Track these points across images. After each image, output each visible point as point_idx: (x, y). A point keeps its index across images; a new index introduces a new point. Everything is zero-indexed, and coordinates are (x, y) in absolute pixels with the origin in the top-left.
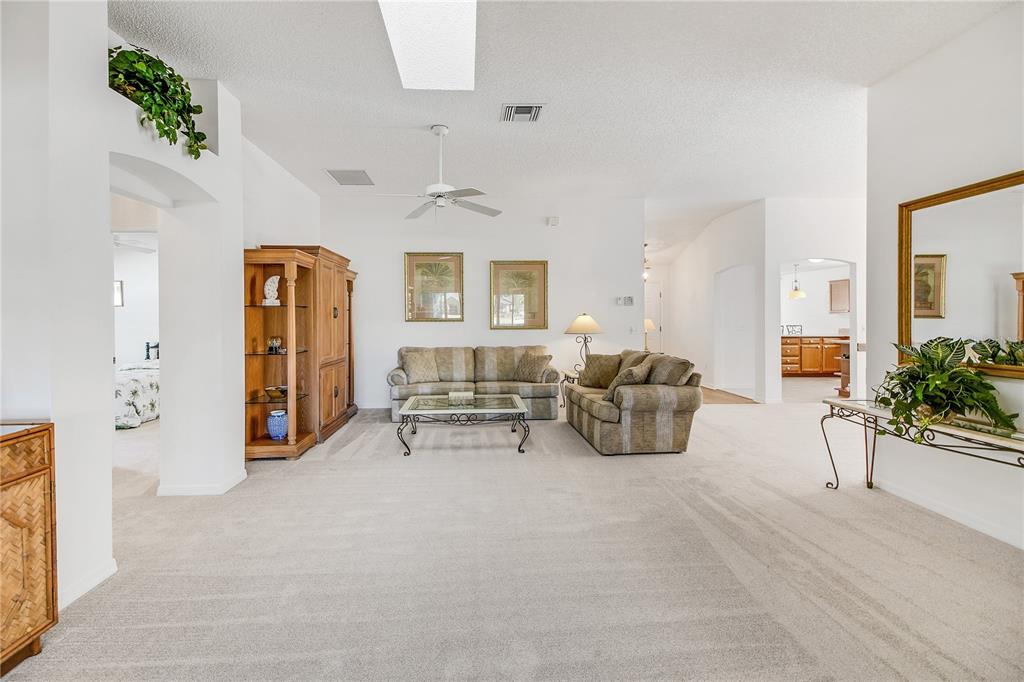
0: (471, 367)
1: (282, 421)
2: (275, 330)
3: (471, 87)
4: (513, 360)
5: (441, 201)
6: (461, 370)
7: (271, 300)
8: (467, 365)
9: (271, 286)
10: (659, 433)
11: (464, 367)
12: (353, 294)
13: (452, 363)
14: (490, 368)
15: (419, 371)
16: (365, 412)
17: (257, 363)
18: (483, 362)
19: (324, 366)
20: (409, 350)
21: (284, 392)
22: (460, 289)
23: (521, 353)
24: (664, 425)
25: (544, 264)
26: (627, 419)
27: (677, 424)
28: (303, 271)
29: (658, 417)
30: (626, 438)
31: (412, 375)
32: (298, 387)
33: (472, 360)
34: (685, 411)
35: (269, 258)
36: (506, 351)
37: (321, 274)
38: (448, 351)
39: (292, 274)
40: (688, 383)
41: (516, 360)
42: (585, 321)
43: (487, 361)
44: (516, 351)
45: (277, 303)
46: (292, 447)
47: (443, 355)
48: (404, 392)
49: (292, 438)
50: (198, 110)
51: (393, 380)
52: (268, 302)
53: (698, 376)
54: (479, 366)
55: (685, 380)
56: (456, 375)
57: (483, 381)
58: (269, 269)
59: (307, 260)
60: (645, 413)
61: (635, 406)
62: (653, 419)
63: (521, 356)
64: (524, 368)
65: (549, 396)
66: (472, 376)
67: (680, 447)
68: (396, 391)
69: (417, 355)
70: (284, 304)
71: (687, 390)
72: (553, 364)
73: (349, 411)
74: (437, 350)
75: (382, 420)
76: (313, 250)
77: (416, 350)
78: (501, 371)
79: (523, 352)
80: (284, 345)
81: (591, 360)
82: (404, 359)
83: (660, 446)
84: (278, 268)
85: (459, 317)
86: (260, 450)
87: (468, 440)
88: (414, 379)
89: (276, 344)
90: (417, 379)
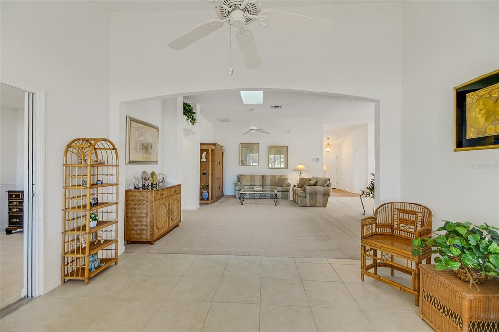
0: (261, 182)
1: (206, 194)
2: (204, 168)
3: (262, 103)
5: (253, 131)
6: (258, 182)
8: (260, 180)
9: (204, 155)
10: (318, 201)
12: (224, 157)
13: (255, 180)
14: (268, 182)
15: (244, 182)
16: (227, 196)
18: (265, 180)
19: (216, 179)
20: (241, 175)
21: (208, 186)
22: (258, 153)
23: (278, 177)
24: (320, 198)
25: (287, 146)
26: (308, 196)
27: (323, 198)
28: (213, 151)
29: (318, 196)
30: (308, 202)
32: (211, 185)
33: (262, 179)
34: (326, 195)
35: (204, 147)
36: (274, 177)
37: (217, 152)
38: (254, 176)
39: (210, 152)
40: (327, 186)
41: (277, 180)
42: (301, 166)
43: (267, 180)
45: (205, 160)
46: (209, 201)
47: (252, 177)
48: (240, 188)
49: (210, 199)
50: (195, 114)
51: (236, 185)
52: (202, 160)
53: (331, 184)
54: (264, 181)
55: (326, 185)
56: (256, 184)
57: (266, 186)
58: (203, 151)
59: (213, 147)
60: (314, 194)
61: (310, 192)
62: (316, 197)
64: (280, 182)
65: (287, 191)
66: (262, 185)
67: (325, 206)
68: (237, 188)
69: (243, 177)
70: (207, 161)
71: (327, 188)
72: (289, 181)
73: (222, 195)
74: (250, 175)
75: (233, 198)
76: (215, 144)
77: (244, 175)
78: (271, 183)
79: (279, 177)
80: (208, 172)
81: (301, 179)
82: (239, 178)
83: (318, 205)
84: (207, 150)
85: (257, 164)
87: (260, 203)
88: (243, 184)
89: (205, 172)
90: (244, 185)
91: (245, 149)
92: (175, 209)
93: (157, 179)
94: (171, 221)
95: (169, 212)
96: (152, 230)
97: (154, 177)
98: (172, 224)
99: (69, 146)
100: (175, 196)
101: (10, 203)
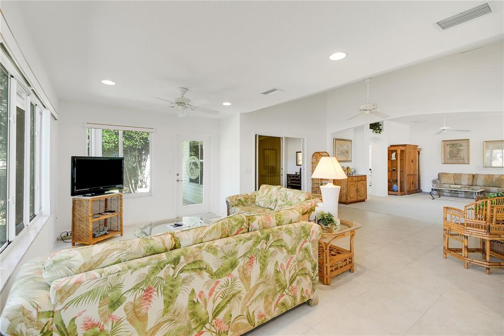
0: (471, 181)
1: (396, 187)
2: (394, 165)
4: (492, 180)
5: (444, 131)
7: (393, 158)
8: (469, 180)
9: (394, 155)
11: (467, 180)
12: (420, 155)
14: (480, 181)
15: (446, 180)
16: (424, 192)
17: (390, 172)
18: (477, 179)
19: (408, 175)
20: (442, 173)
21: (397, 180)
22: (468, 152)
23: (497, 177)
28: (402, 151)
32: (400, 180)
33: (471, 178)
35: (393, 149)
36: (490, 176)
37: (407, 151)
38: (460, 175)
39: (399, 152)
41: (494, 179)
43: (479, 179)
44: (495, 176)
45: (395, 159)
46: (399, 193)
49: (399, 191)
50: (381, 125)
51: (434, 182)
52: (392, 159)
54: (475, 181)
57: (476, 186)
58: (392, 152)
59: (403, 148)
66: (470, 184)
69: (445, 175)
70: (397, 159)
73: (418, 190)
74: (455, 174)
76: (405, 146)
78: (485, 183)
79: (498, 177)
80: (397, 169)
82: (440, 176)
84: (396, 151)
85: (468, 162)
86: (390, 192)
88: (442, 182)
89: (395, 169)
90: (444, 182)
91: (449, 146)
92: (362, 189)
93: (350, 171)
94: (358, 196)
95: (357, 190)
96: (347, 197)
97: (349, 170)
98: (359, 198)
99: (313, 155)
100: (361, 182)
101: (287, 179)
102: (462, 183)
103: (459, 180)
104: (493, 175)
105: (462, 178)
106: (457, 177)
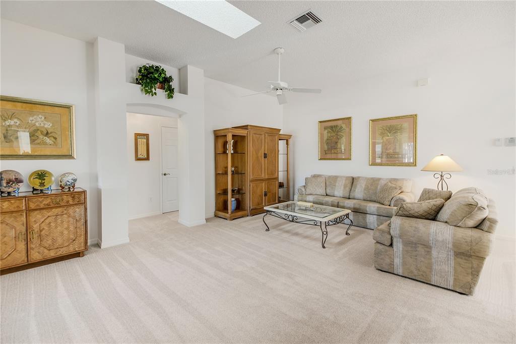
0: (348, 189)
4: (377, 188)
5: (279, 92)
6: (341, 190)
8: (345, 187)
10: (437, 268)
11: (342, 188)
13: (335, 186)
14: (359, 191)
15: (312, 188)
18: (356, 187)
19: (252, 181)
20: (315, 176)
23: (382, 183)
24: (442, 261)
25: (414, 117)
26: (399, 245)
29: (434, 252)
30: (398, 262)
31: (307, 190)
33: (349, 185)
36: (374, 181)
38: (335, 178)
39: (228, 139)
40: (477, 227)
41: (379, 187)
42: (443, 161)
43: (358, 186)
44: (381, 181)
46: (229, 215)
49: (229, 211)
51: (299, 191)
54: (353, 189)
57: (354, 199)
61: (401, 234)
63: (383, 185)
66: (347, 196)
69: (313, 179)
76: (246, 127)
78: (365, 193)
83: (437, 280)
86: (221, 214)
90: (310, 192)
91: (326, 131)
97: (48, 177)
102: (336, 193)
103: (332, 188)
104: (379, 179)
105: (337, 184)
106: (330, 181)
